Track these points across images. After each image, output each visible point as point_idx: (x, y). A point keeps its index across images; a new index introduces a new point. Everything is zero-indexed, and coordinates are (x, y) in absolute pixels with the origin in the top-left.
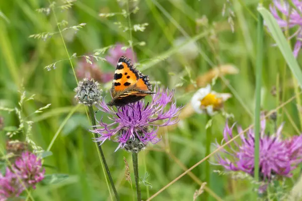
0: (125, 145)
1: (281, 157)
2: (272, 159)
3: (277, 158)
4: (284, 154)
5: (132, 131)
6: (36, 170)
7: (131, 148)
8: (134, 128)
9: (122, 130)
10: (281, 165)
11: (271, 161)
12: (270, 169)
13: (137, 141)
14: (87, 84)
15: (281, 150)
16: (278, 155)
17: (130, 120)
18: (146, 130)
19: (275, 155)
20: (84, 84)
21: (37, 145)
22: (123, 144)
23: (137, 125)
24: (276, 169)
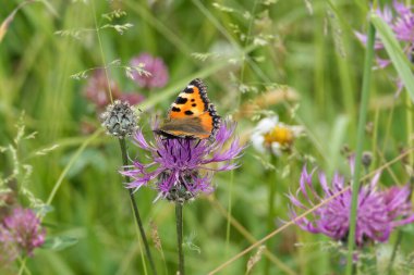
0: (167, 193)
1: (377, 217)
2: (364, 218)
3: (372, 217)
4: (382, 213)
5: (177, 176)
6: (33, 231)
7: (174, 199)
8: (181, 171)
9: (164, 173)
10: (377, 227)
11: (363, 222)
12: (361, 232)
13: (183, 189)
14: (119, 109)
15: (377, 207)
16: (374, 213)
17: (175, 160)
18: (195, 174)
19: (369, 214)
20: (115, 109)
21: (36, 197)
22: (164, 193)
23: (184, 168)
24: (369, 233)
